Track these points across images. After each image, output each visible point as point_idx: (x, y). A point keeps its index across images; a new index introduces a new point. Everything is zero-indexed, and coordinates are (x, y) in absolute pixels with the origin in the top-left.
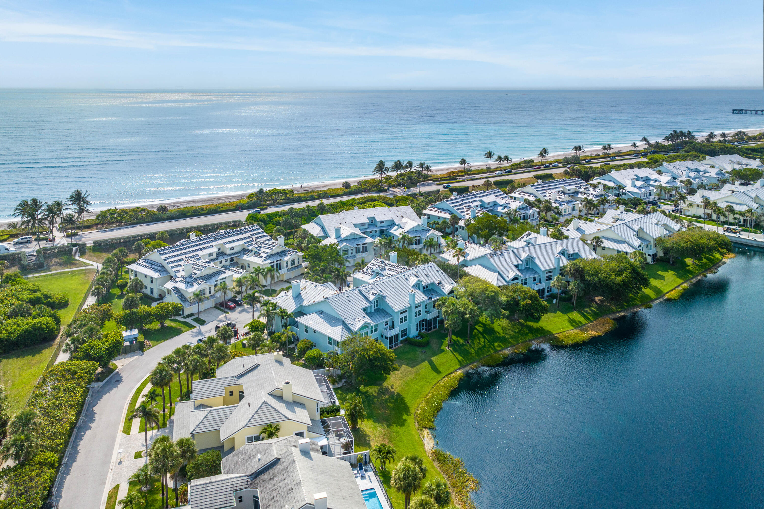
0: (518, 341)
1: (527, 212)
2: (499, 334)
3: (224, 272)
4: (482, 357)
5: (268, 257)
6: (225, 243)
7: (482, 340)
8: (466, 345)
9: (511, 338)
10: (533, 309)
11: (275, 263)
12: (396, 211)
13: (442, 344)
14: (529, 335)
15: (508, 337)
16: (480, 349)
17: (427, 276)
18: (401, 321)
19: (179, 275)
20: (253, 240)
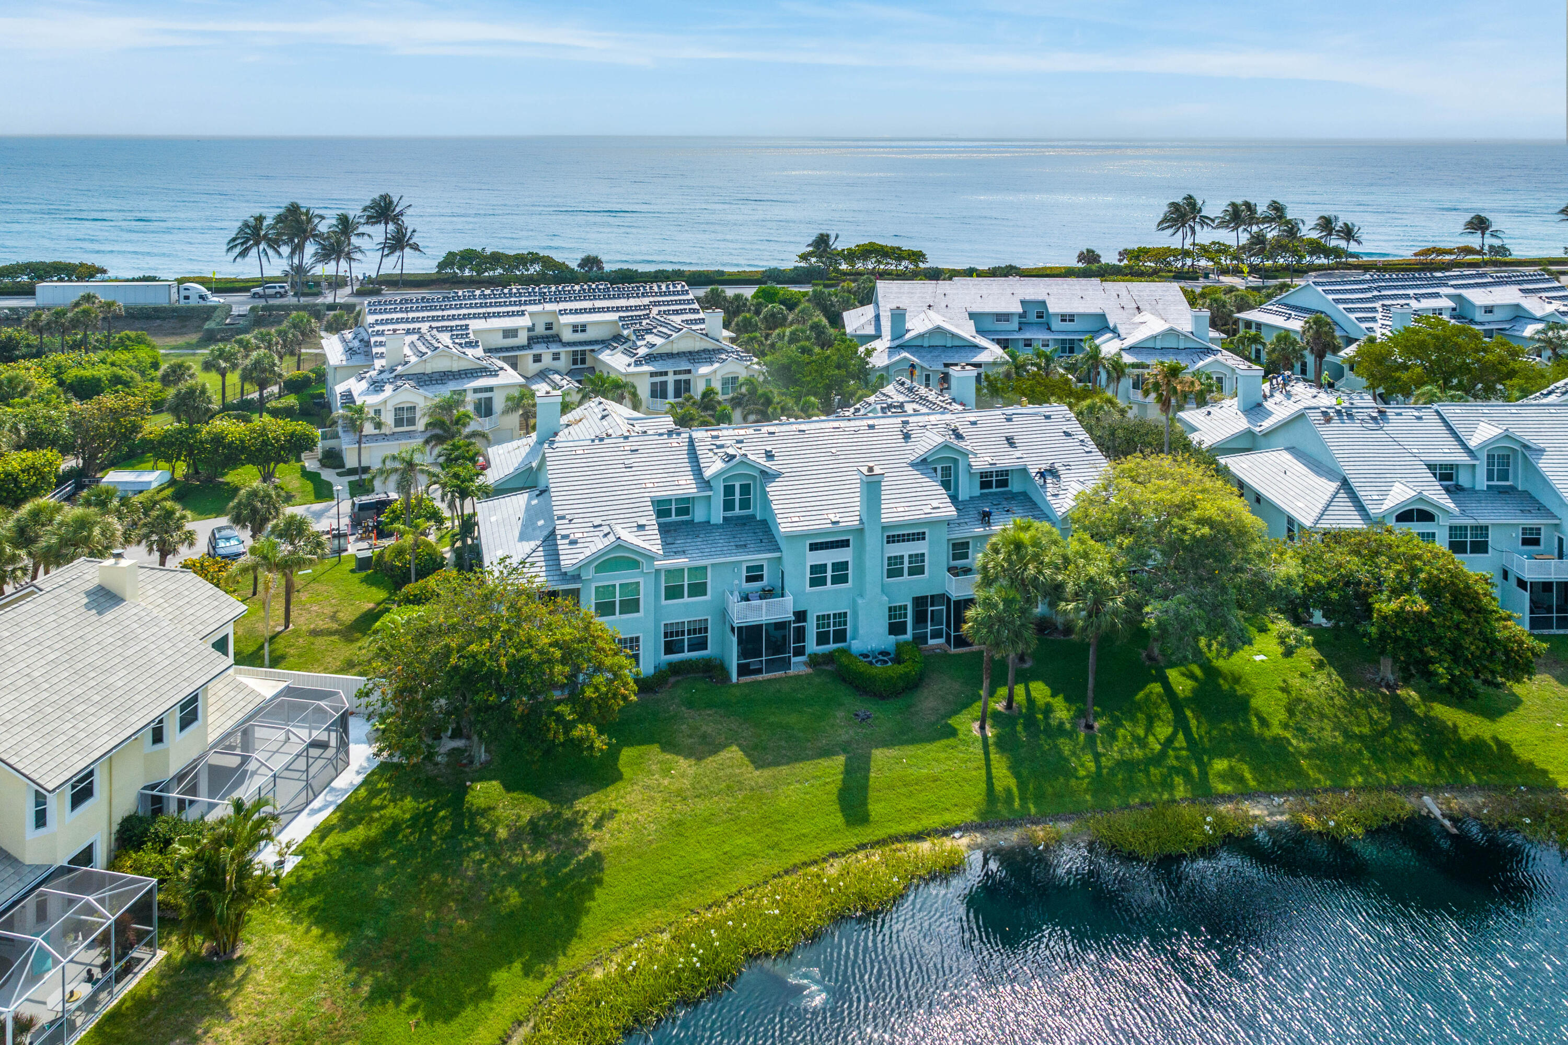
0: (1346, 775)
2: (1263, 722)
3: (494, 373)
4: (1115, 801)
5: (650, 358)
6: (563, 312)
7: (1163, 731)
8: (1070, 735)
9: (1311, 754)
10: (1437, 642)
11: (671, 379)
13: (966, 705)
14: (1418, 762)
15: (1303, 746)
16: (1128, 765)
17: (1010, 441)
18: (818, 576)
19: (378, 363)
20: (647, 316)
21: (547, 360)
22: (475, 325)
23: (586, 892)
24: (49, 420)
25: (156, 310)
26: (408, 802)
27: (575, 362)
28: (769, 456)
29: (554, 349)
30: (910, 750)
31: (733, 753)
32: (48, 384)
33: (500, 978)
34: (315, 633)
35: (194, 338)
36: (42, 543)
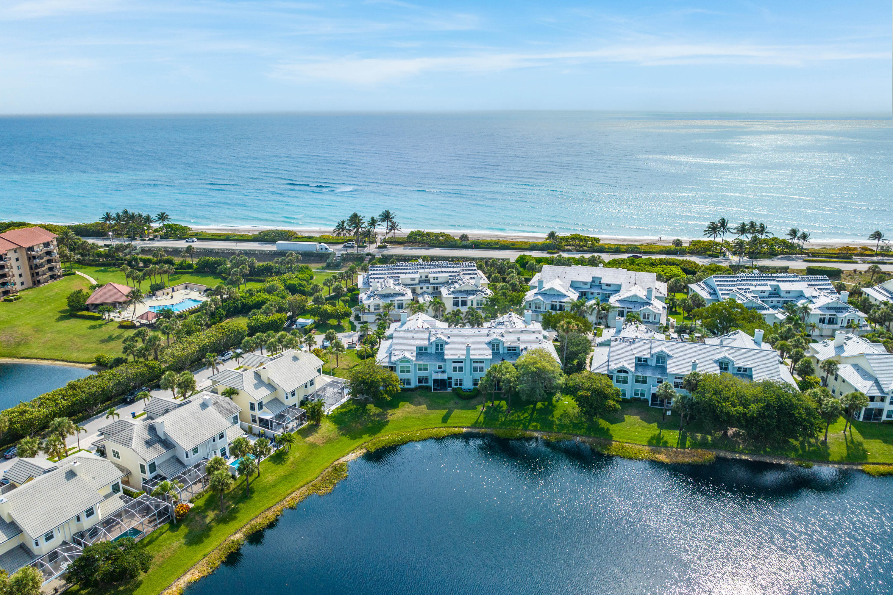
1: (838, 314)
3: (403, 296)
5: (454, 292)
6: (431, 273)
7: (526, 415)
8: (503, 413)
11: (460, 300)
12: (633, 277)
13: (482, 404)
16: (512, 421)
17: (518, 339)
18: (455, 369)
19: (371, 289)
20: (458, 275)
21: (425, 289)
22: (402, 276)
23: (384, 426)
24: (283, 304)
25: (312, 253)
26: (355, 406)
27: (434, 289)
28: (449, 338)
29: (427, 285)
30: (464, 411)
31: (425, 406)
32: (282, 287)
33: (364, 436)
34: (343, 369)
35: (324, 265)
36: (284, 343)
